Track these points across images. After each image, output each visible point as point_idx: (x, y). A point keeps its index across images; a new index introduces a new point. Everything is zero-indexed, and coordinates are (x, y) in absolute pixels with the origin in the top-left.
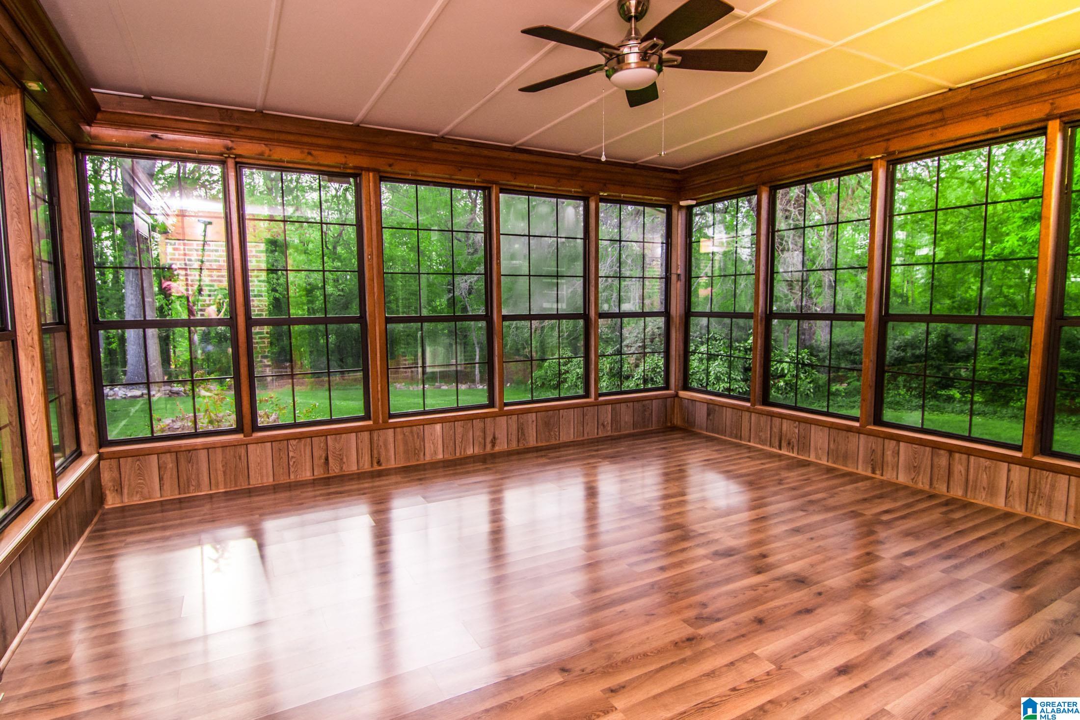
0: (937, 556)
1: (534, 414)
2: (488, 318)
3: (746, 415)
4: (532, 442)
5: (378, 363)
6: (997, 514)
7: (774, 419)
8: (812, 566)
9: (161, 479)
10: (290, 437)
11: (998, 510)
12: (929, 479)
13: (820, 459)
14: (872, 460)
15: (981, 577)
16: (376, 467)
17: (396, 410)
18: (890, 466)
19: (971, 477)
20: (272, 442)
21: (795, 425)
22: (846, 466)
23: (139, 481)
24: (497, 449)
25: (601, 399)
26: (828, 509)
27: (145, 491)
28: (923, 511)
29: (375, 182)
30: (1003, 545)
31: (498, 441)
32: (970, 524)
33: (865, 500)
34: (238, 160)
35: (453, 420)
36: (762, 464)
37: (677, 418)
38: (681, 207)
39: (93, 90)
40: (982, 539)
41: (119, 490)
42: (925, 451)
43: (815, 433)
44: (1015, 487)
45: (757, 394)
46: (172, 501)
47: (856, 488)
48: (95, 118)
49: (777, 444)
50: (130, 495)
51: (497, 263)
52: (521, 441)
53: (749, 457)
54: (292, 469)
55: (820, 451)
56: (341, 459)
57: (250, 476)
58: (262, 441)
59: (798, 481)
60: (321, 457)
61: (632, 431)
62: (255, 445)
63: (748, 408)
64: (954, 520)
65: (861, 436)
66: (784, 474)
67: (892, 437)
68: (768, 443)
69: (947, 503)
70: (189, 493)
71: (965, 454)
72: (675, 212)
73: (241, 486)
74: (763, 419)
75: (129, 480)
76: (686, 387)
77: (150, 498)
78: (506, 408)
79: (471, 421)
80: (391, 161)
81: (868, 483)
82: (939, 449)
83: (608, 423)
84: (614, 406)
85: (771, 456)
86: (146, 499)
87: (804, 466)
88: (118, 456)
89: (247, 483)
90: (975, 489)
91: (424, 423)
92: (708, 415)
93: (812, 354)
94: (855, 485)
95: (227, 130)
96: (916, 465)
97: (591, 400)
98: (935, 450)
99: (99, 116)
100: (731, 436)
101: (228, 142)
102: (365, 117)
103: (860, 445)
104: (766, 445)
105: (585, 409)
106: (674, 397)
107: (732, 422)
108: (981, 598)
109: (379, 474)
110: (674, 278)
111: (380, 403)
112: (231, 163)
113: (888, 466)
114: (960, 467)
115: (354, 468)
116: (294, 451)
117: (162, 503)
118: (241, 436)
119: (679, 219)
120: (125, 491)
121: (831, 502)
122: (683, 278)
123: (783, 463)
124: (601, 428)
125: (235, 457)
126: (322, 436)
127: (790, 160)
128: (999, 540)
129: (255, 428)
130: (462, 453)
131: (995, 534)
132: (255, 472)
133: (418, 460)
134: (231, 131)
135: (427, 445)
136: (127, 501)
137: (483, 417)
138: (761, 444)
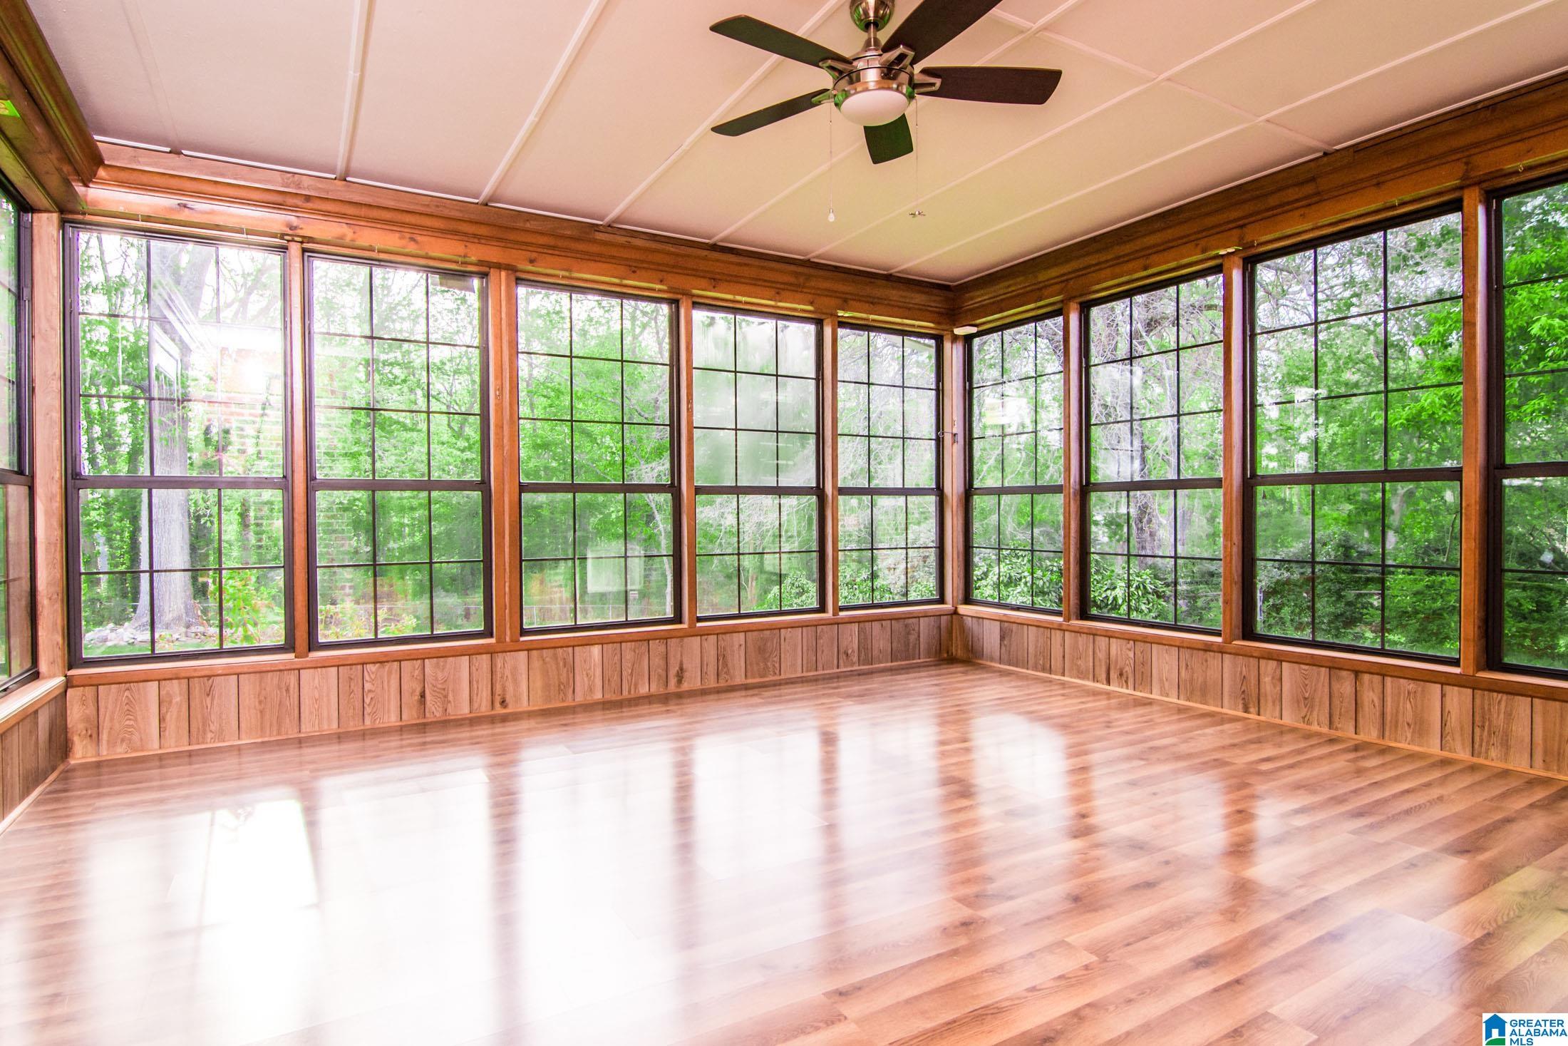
0: (1342, 814)
1: (742, 635)
2: (673, 489)
3: (1057, 636)
4: (739, 679)
5: (507, 550)
6: (1432, 760)
7: (1098, 638)
8: (1156, 827)
9: (161, 720)
10: (366, 661)
11: (1431, 756)
12: (1328, 716)
13: (1167, 695)
14: (1244, 692)
15: (1409, 839)
16: (499, 710)
17: (530, 624)
18: (1270, 698)
19: (1388, 709)
20: (338, 666)
21: (1129, 646)
22: (1205, 703)
23: (128, 722)
24: (686, 686)
25: (842, 614)
26: (1178, 758)
27: (136, 738)
28: (1321, 758)
29: (508, 286)
30: (1441, 799)
31: (686, 675)
32: (1392, 774)
33: (1234, 745)
34: (305, 245)
35: (619, 640)
36: (1083, 703)
37: (957, 647)
38: (955, 338)
39: (96, 137)
40: (1408, 791)
41: (95, 735)
42: (1319, 674)
43: (1158, 659)
44: (1453, 720)
45: (1071, 602)
46: (177, 755)
47: (1222, 732)
48: (95, 175)
49: (1104, 676)
50: (112, 744)
51: (688, 409)
52: (723, 676)
53: (1063, 695)
54: (368, 710)
55: (1166, 684)
56: (446, 697)
57: (302, 719)
58: (324, 665)
59: (1135, 723)
60: (414, 691)
61: (889, 664)
62: (312, 670)
63: (1061, 625)
64: (1366, 770)
65: (1226, 657)
66: (1115, 715)
67: (1269, 656)
68: (1091, 676)
69: (1356, 748)
70: (203, 743)
71: (1378, 674)
72: (947, 345)
73: (287, 734)
74: (1082, 639)
75: (112, 720)
76: (968, 600)
77: (142, 750)
78: (699, 624)
79: (646, 643)
80: (534, 255)
81: (1238, 726)
82: (1340, 669)
83: (853, 651)
84: (862, 625)
85: (1095, 693)
86: (136, 751)
87: (1145, 704)
88: (95, 683)
89: (296, 730)
90: (1396, 727)
91: (573, 645)
92: (1002, 638)
93: (1156, 577)
94: (1219, 728)
95: (290, 201)
96: (1307, 695)
97: (829, 615)
98: (1333, 671)
99: (102, 172)
100: (1035, 668)
101: (292, 218)
102: (495, 192)
103: (1225, 670)
104: (1088, 679)
105: (820, 628)
106: (951, 615)
107: (1036, 647)
108: (1412, 865)
109: (504, 719)
110: (948, 439)
111: (507, 611)
112: (295, 249)
113: (1266, 701)
114: (1371, 693)
115: (465, 710)
116: (372, 681)
117: (161, 757)
118: (292, 656)
119: (954, 354)
120: (104, 736)
121: (1184, 748)
122: (960, 438)
123: (1113, 701)
124: (843, 657)
125: (280, 688)
126: (417, 659)
127: (1107, 261)
128: (1436, 792)
129: (313, 645)
130: (632, 692)
131: (1428, 785)
132: (311, 713)
133: (563, 701)
134: (298, 202)
135: (578, 678)
136: (105, 753)
137: (665, 637)
138: (1079, 678)
